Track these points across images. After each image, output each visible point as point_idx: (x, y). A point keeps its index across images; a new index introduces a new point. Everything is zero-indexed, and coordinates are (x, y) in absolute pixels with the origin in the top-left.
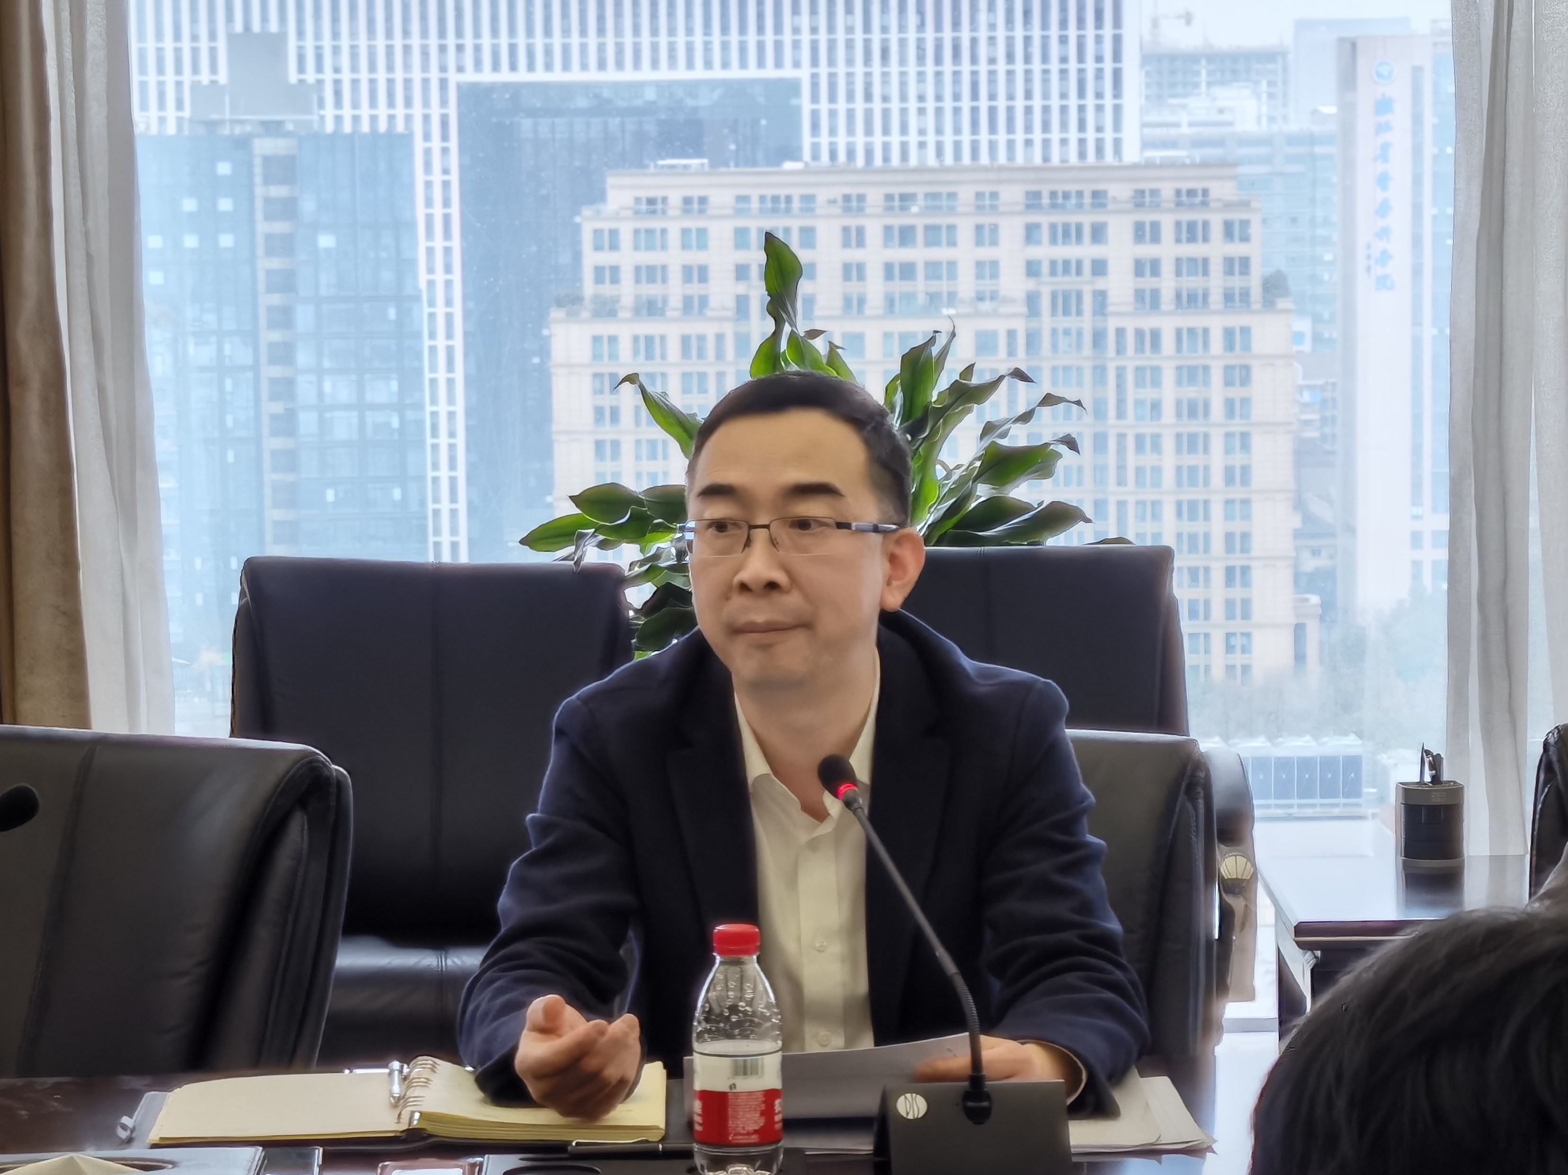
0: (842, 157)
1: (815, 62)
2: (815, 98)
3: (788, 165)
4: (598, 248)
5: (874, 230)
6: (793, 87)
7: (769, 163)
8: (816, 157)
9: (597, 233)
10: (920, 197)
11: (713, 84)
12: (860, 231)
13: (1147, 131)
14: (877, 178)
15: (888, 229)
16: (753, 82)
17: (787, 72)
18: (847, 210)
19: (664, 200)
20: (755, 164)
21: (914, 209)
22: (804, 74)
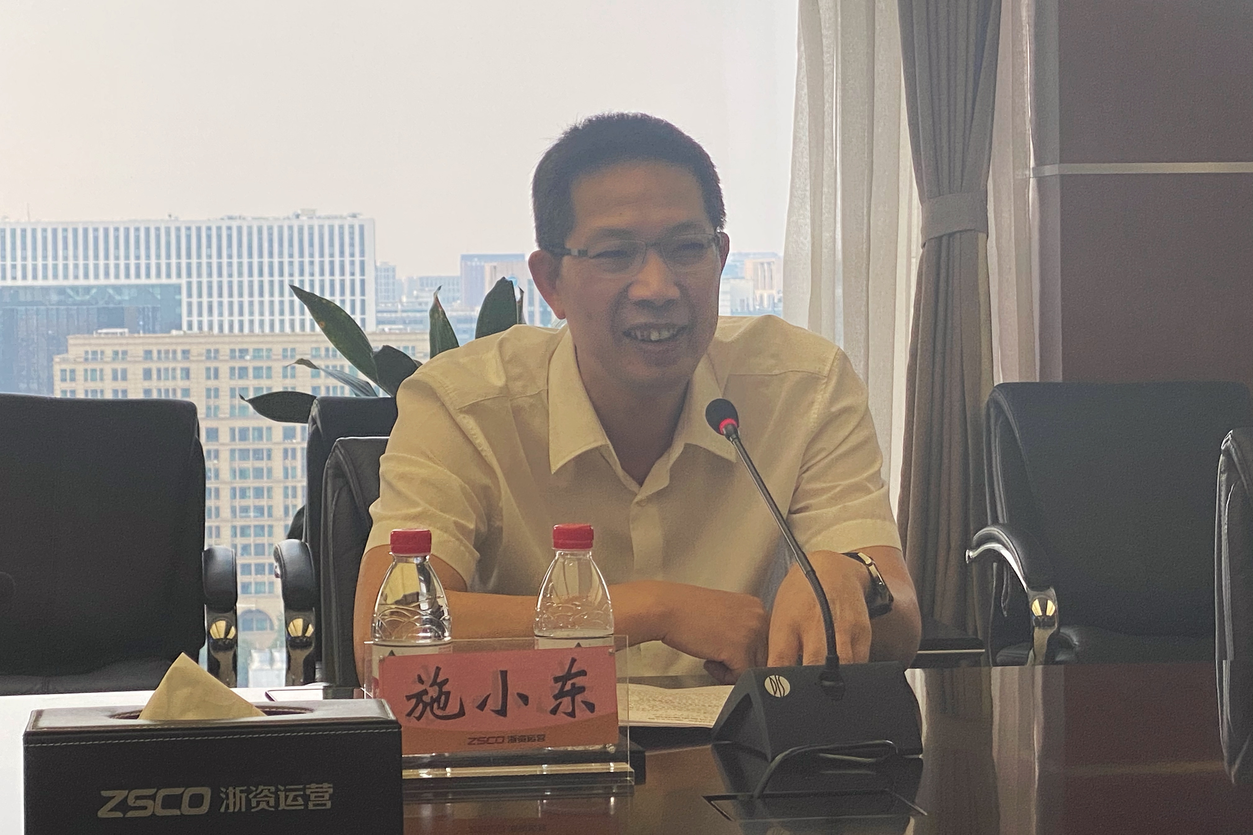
0: (205, 328)
1: (189, 275)
2: (190, 295)
3: (174, 332)
4: (64, 380)
5: (224, 370)
6: (177, 289)
7: (162, 331)
8: (190, 327)
9: (63, 371)
10: (251, 351)
11: (130, 287)
12: (216, 370)
13: (379, 315)
14: (227, 339)
15: (232, 369)
16: (153, 286)
17: (174, 280)
18: (208, 358)
19: (102, 353)
20: (154, 332)
21: (248, 358)
22: (184, 281)
